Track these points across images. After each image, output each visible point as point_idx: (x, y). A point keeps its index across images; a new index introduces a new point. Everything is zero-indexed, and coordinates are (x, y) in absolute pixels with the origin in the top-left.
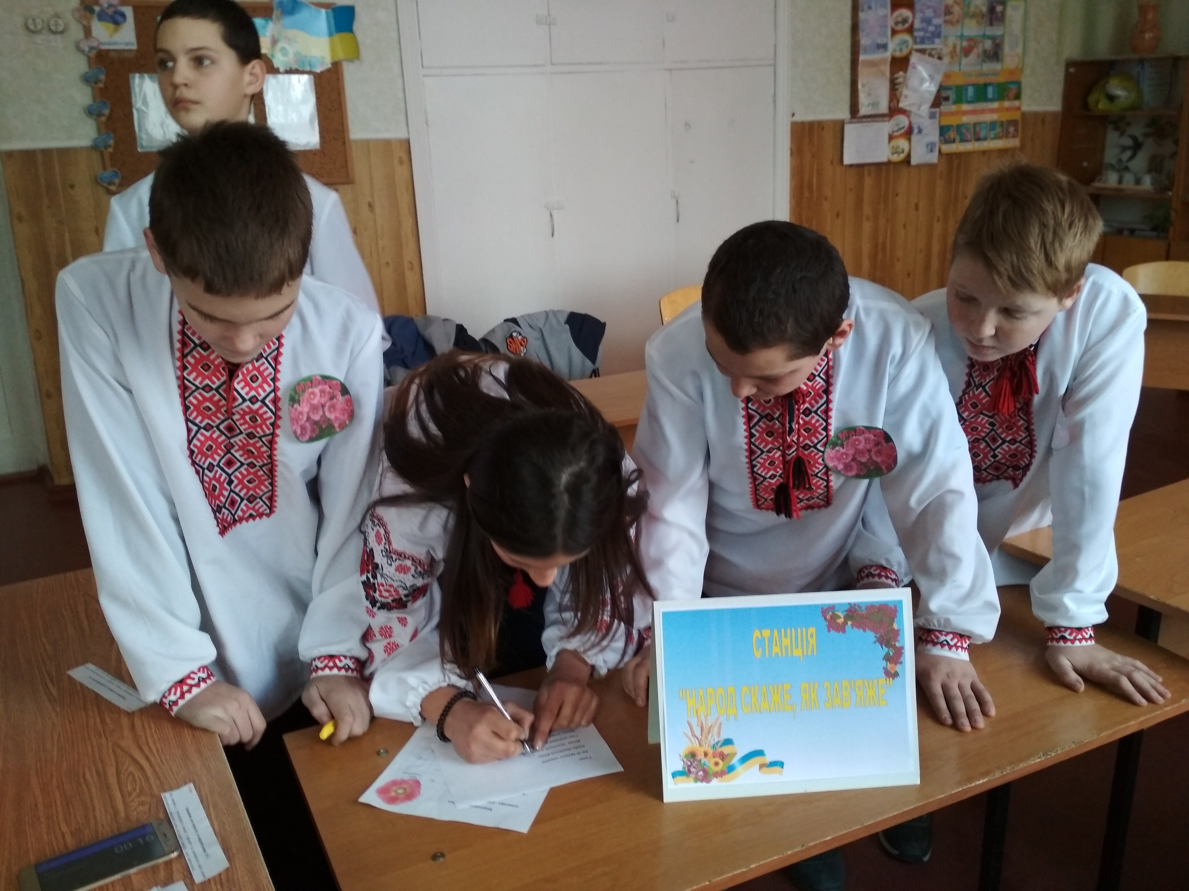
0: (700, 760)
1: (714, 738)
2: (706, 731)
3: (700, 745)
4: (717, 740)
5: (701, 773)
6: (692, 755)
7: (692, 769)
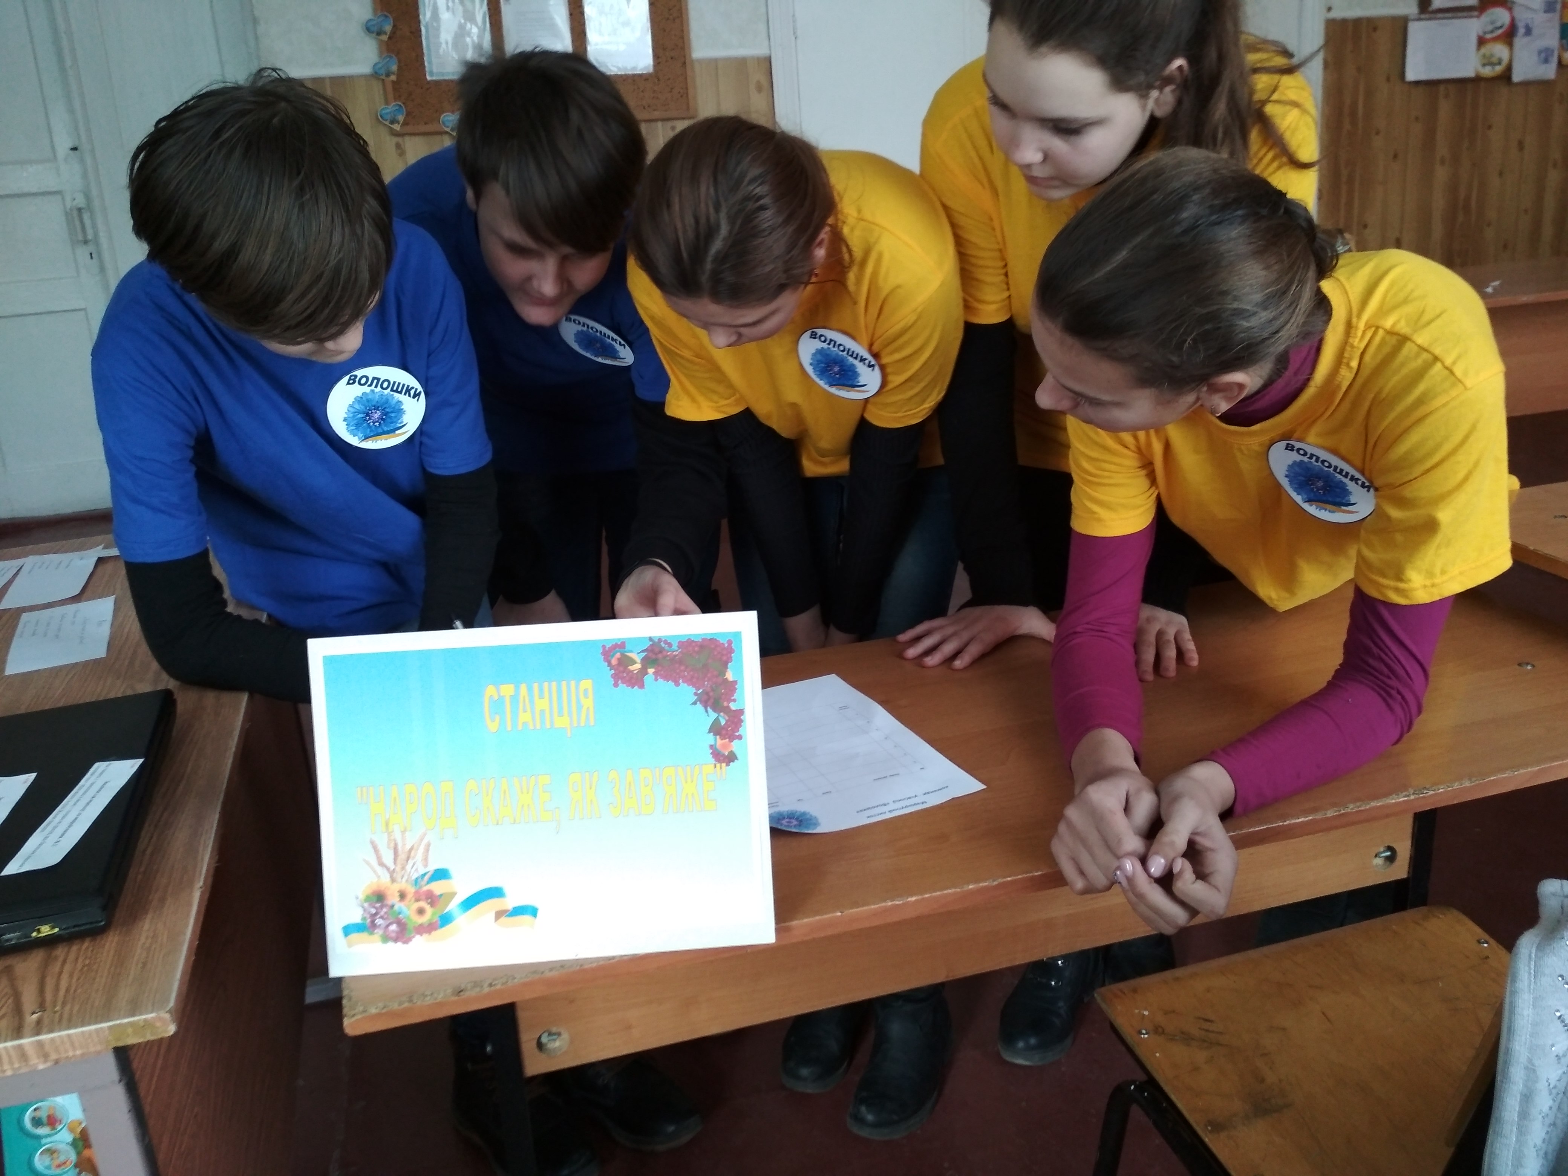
0: (392, 906)
1: (417, 868)
2: (402, 856)
3: (393, 880)
4: (422, 871)
5: (394, 927)
6: (379, 897)
7: (379, 921)
